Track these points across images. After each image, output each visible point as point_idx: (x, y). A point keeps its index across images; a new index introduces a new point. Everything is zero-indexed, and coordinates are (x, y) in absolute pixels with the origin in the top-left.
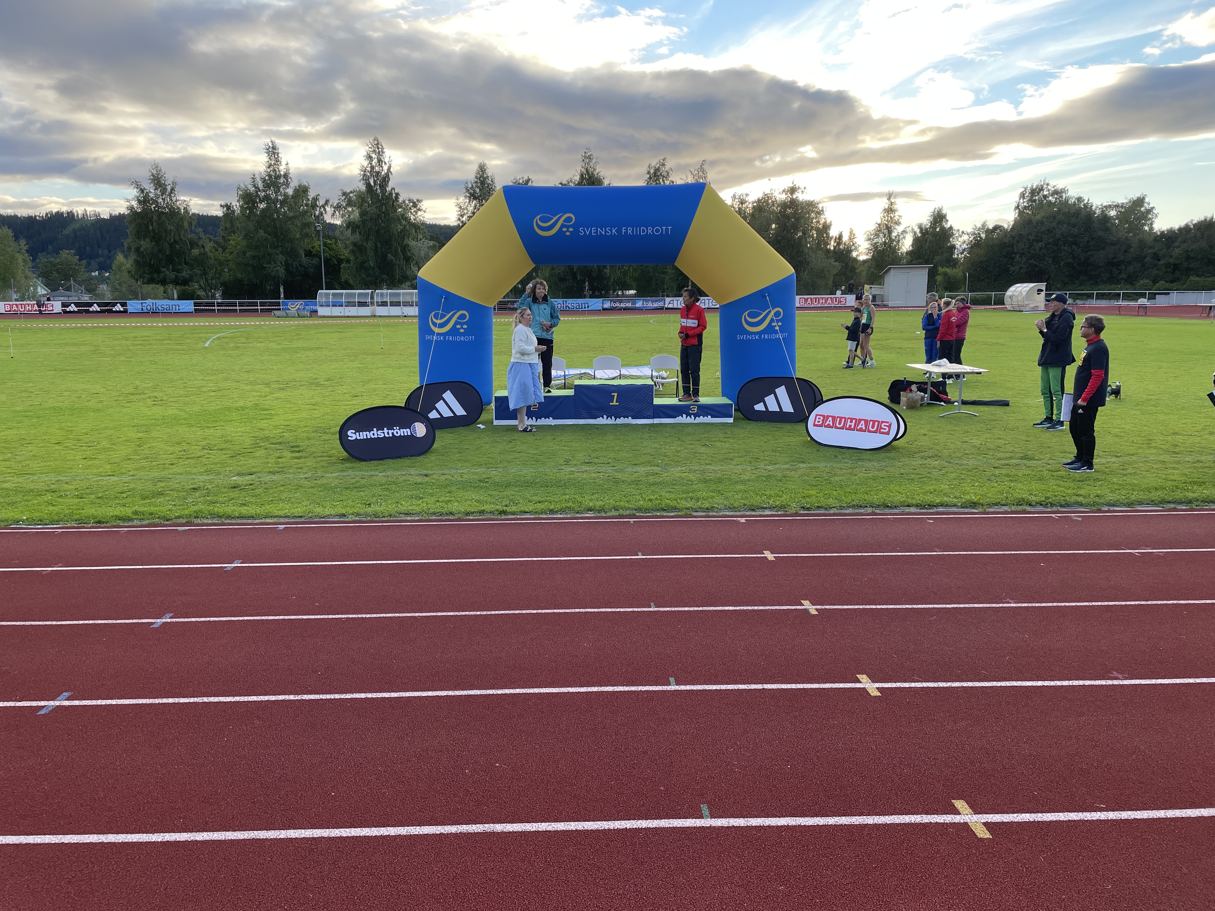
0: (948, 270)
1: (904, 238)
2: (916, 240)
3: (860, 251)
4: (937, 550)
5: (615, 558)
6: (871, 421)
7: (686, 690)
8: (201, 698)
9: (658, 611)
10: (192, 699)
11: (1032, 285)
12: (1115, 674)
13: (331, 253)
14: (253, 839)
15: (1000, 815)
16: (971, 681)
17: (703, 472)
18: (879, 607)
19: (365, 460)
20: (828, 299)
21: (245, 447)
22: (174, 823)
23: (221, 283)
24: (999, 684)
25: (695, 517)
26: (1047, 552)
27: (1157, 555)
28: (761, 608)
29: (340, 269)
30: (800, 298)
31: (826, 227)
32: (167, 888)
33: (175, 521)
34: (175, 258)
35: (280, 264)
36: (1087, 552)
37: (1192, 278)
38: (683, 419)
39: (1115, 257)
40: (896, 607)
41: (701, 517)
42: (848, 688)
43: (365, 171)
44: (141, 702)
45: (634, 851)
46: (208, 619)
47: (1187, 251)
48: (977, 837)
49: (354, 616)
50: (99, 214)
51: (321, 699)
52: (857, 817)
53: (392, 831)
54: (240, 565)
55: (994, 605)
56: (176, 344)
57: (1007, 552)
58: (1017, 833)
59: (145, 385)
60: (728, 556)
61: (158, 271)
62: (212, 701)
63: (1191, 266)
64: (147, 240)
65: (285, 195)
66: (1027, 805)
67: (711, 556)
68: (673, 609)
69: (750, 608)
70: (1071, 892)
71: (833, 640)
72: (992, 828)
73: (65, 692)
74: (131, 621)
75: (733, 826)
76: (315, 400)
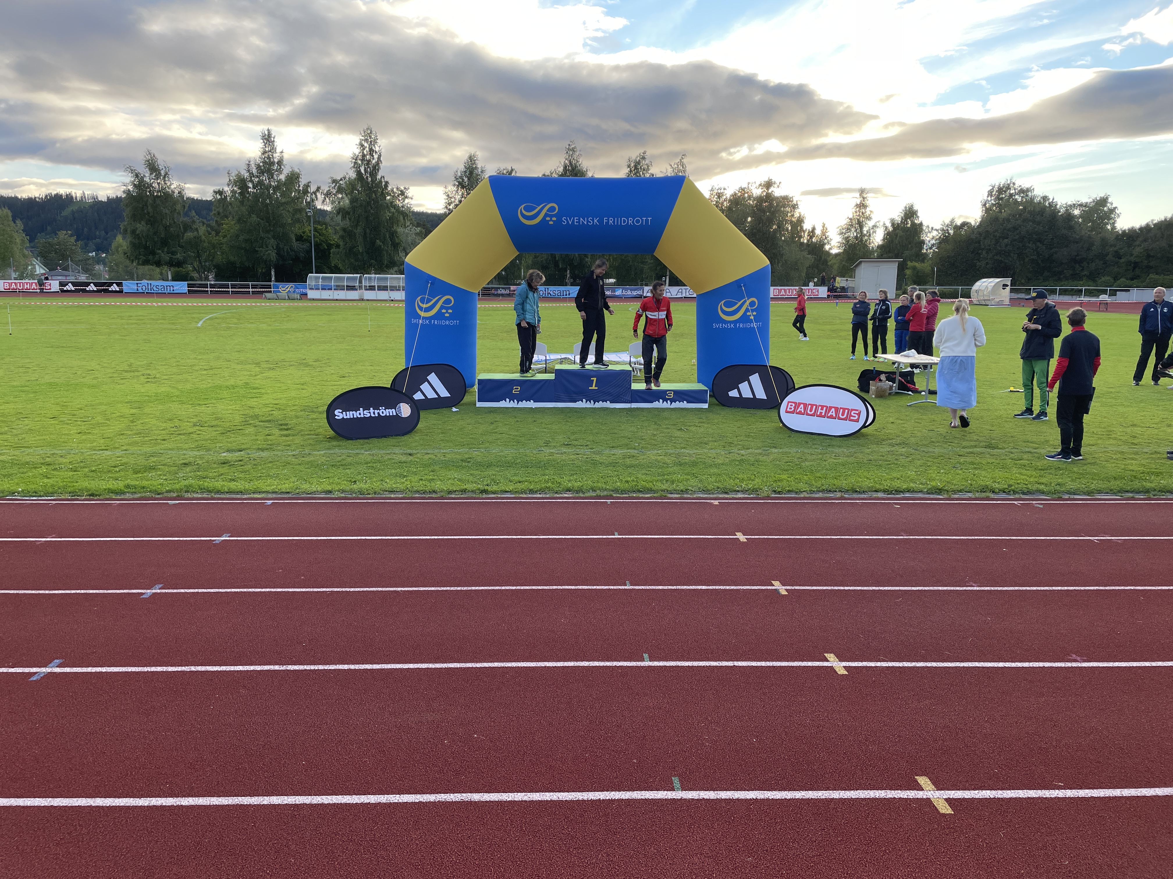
0: (916, 264)
1: (875, 232)
2: (888, 236)
3: (832, 245)
4: (903, 534)
5: (592, 537)
6: (841, 408)
7: (660, 666)
8: (188, 667)
9: (633, 589)
10: (180, 667)
11: (998, 280)
12: (1074, 656)
13: (322, 238)
14: (238, 804)
15: (961, 791)
16: (935, 661)
17: (679, 455)
18: (846, 588)
19: (351, 439)
21: (235, 424)
22: (160, 788)
23: (214, 266)
24: (962, 665)
25: (671, 499)
26: (1009, 538)
27: (1116, 543)
28: (732, 587)
29: (330, 253)
30: (774, 289)
31: (800, 221)
32: (152, 851)
33: (166, 495)
34: (170, 241)
35: (271, 248)
36: (1048, 538)
37: (1152, 276)
38: (659, 404)
39: (1078, 254)
40: (863, 588)
41: (676, 498)
42: (816, 667)
43: (356, 160)
44: (130, 670)
45: (607, 821)
46: (196, 590)
47: (1148, 250)
48: (938, 812)
49: (338, 590)
50: (97, 197)
51: (306, 670)
52: (823, 792)
53: (372, 799)
54: (228, 538)
55: (958, 588)
56: (170, 323)
57: (971, 538)
58: (978, 809)
59: (139, 363)
60: (701, 537)
61: (153, 253)
62: (200, 670)
63: (1151, 264)
64: (143, 223)
65: (278, 181)
66: (987, 782)
67: (685, 537)
68: (648, 587)
69: (722, 587)
70: (1029, 867)
71: (802, 620)
72: (954, 804)
73: (57, 659)
74: (122, 591)
75: (704, 798)
76: (303, 380)
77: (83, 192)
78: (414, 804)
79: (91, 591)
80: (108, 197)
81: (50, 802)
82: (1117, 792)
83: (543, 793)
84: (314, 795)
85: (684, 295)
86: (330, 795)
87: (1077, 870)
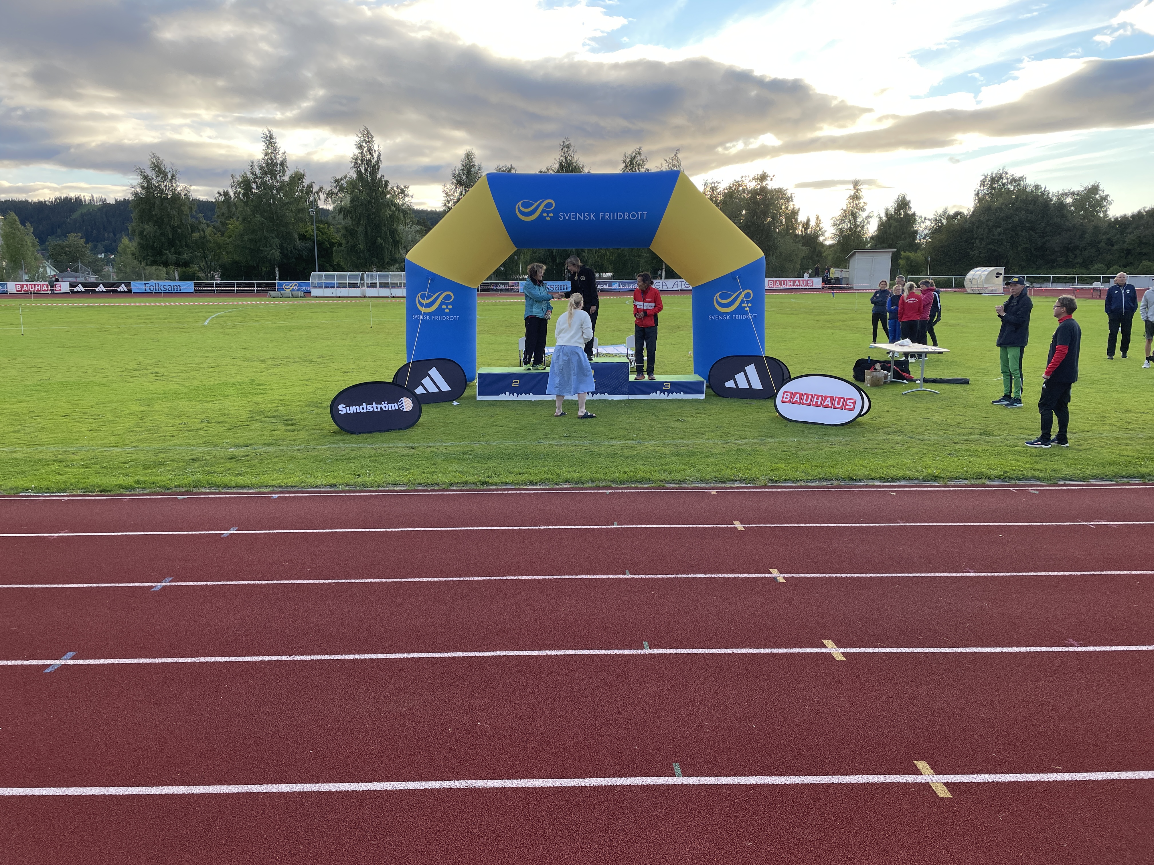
0: (910, 254)
1: (869, 223)
2: (882, 226)
3: (826, 237)
4: (900, 522)
5: (591, 527)
6: (836, 397)
7: (660, 654)
8: (198, 658)
9: (632, 578)
10: (190, 658)
11: (991, 269)
12: (1071, 641)
13: (324, 237)
14: (247, 793)
15: (960, 775)
16: (932, 647)
17: (676, 446)
18: (844, 575)
19: (354, 433)
20: (795, 281)
21: (241, 420)
22: (171, 777)
23: (219, 265)
24: (960, 650)
25: (668, 488)
26: (1005, 524)
27: (1111, 527)
28: (731, 576)
29: (332, 252)
30: (769, 281)
31: (794, 213)
32: (165, 838)
33: (174, 490)
34: (177, 241)
35: (275, 247)
36: (1044, 524)
37: (1144, 263)
38: (657, 396)
39: (1071, 242)
40: (860, 575)
41: (674, 488)
42: (814, 653)
43: (356, 160)
44: (141, 662)
45: (609, 807)
46: (205, 583)
47: (1140, 237)
48: (938, 796)
49: (344, 581)
50: (105, 200)
51: (312, 660)
52: (822, 777)
53: (379, 786)
54: (236, 532)
55: (954, 575)
56: (177, 322)
57: (967, 524)
58: (977, 793)
59: (148, 362)
60: (699, 526)
61: (161, 254)
62: (209, 661)
63: (1144, 251)
64: (150, 224)
65: (281, 182)
66: (986, 766)
67: (683, 526)
68: (647, 576)
69: (720, 576)
70: (1028, 850)
71: (800, 607)
72: (953, 788)
73: (71, 651)
74: (133, 585)
75: (704, 784)
76: (307, 376)
77: (92, 195)
78: (420, 790)
79: (103, 585)
80: (116, 200)
81: (65, 791)
82: (1115, 775)
83: (546, 780)
84: (321, 783)
85: (680, 288)
86: (337, 783)
87: (1076, 852)
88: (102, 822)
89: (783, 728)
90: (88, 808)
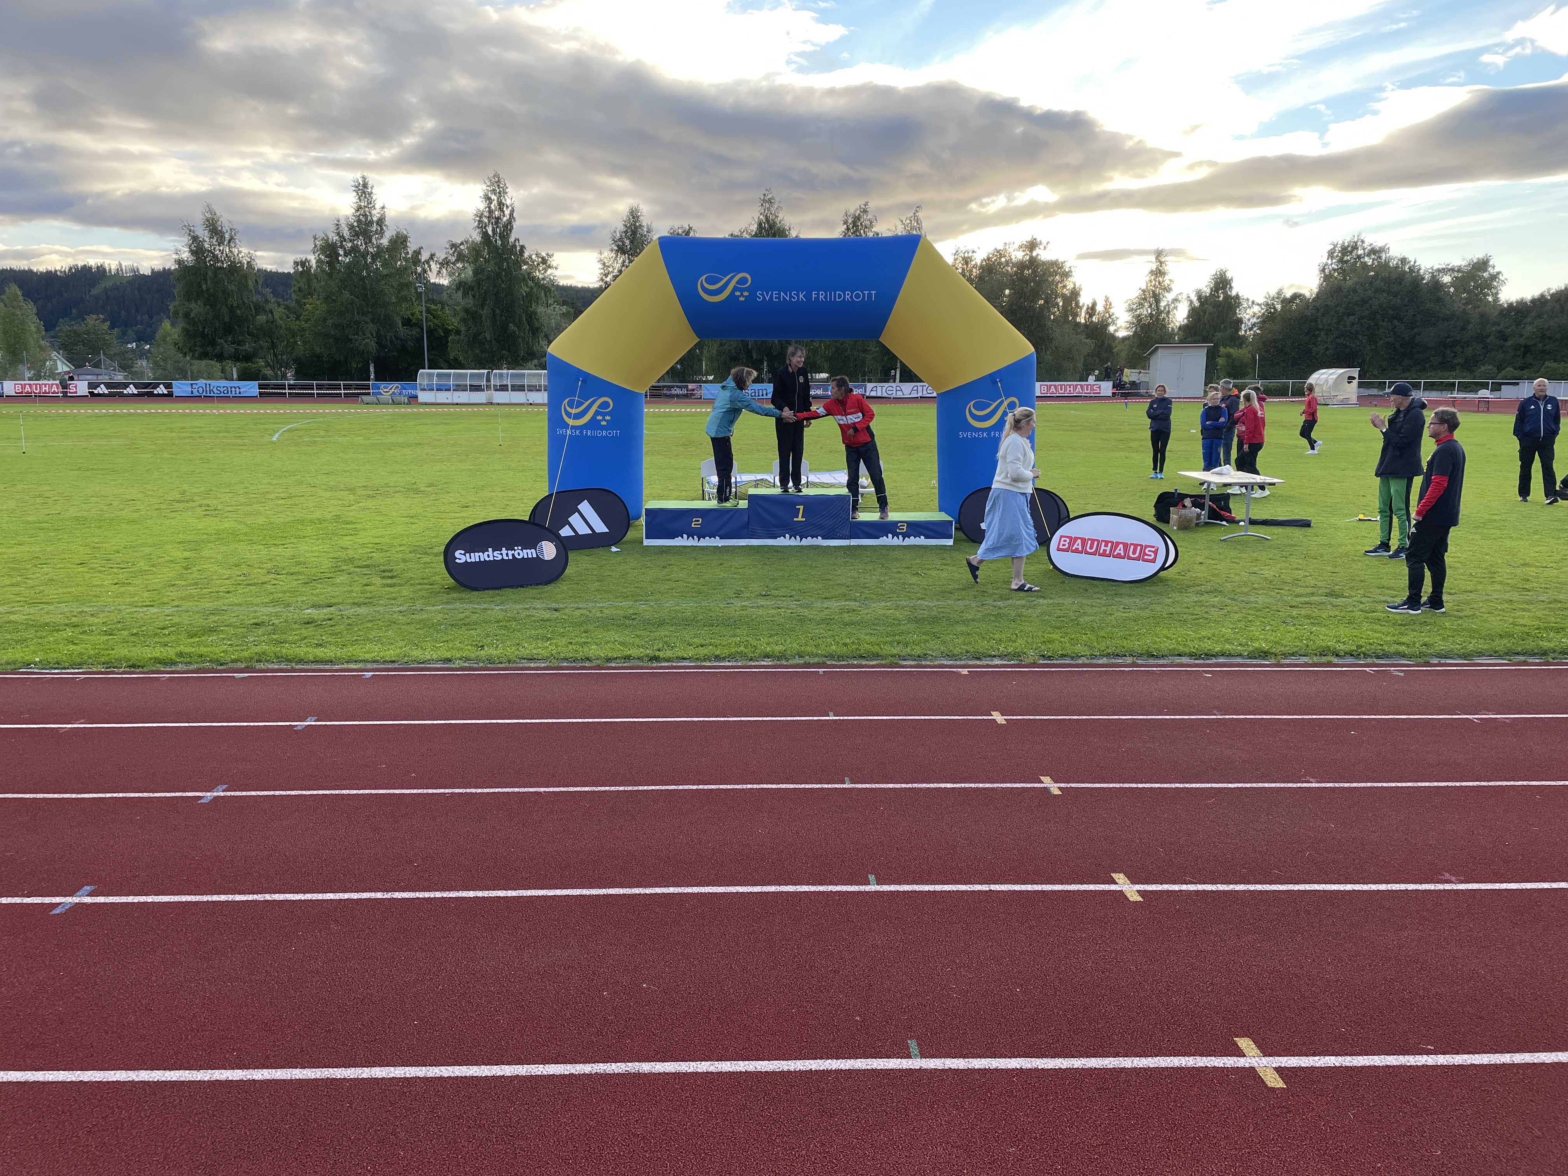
0: (1232, 350)
1: (1176, 308)
2: (1194, 313)
3: (1118, 326)
4: (1217, 713)
5: (799, 718)
6: (1131, 544)
7: (890, 891)
8: (262, 895)
9: (853, 788)
10: (251, 896)
11: (1342, 371)
12: (1447, 876)
13: (436, 321)
14: (328, 1079)
15: (1297, 1058)
16: (1260, 883)
17: (914, 609)
18: (1140, 786)
19: (476, 589)
20: (1077, 385)
21: (322, 571)
22: (225, 1057)
23: (293, 359)
24: (1297, 887)
25: (903, 667)
26: (1359, 717)
27: (1502, 722)
28: (987, 785)
29: (448, 342)
30: (1041, 385)
31: (1076, 293)
32: (215, 1141)
33: (231, 665)
34: (235, 326)
35: (369, 335)
36: (1411, 717)
37: (1547, 364)
38: (888, 540)
39: (1449, 335)
40: (1162, 786)
41: (911, 667)
42: (1100, 891)
43: (481, 217)
44: (184, 900)
45: (821, 1099)
46: (272, 793)
47: (1543, 329)
48: (1266, 1086)
49: (461, 791)
50: (138, 269)
51: (418, 898)
52: (1110, 1059)
53: (507, 1070)
54: (314, 723)
55: (1290, 785)
56: (235, 437)
57: (1307, 717)
58: (1319, 1081)
59: (195, 490)
60: (945, 717)
61: (213, 343)
62: (277, 899)
63: (1547, 348)
64: (199, 302)
65: (378, 247)
66: (1331, 1044)
67: (923, 717)
68: (874, 786)
69: (973, 785)
70: (1388, 1159)
71: (1081, 828)
72: (1287, 1075)
73: (87, 885)
74: (173, 794)
75: (950, 1068)
76: (412, 511)
77: (119, 262)
78: (564, 1076)
79: (132, 795)
80: (153, 270)
81: (78, 1075)
83: (736, 1062)
84: (429, 1066)
85: (920, 394)
86: (451, 1066)
87: (1453, 1162)
88: (130, 1119)
89: (1058, 993)
90: (111, 1099)
